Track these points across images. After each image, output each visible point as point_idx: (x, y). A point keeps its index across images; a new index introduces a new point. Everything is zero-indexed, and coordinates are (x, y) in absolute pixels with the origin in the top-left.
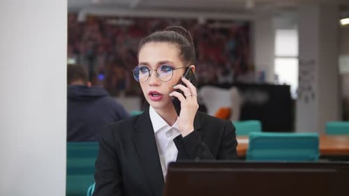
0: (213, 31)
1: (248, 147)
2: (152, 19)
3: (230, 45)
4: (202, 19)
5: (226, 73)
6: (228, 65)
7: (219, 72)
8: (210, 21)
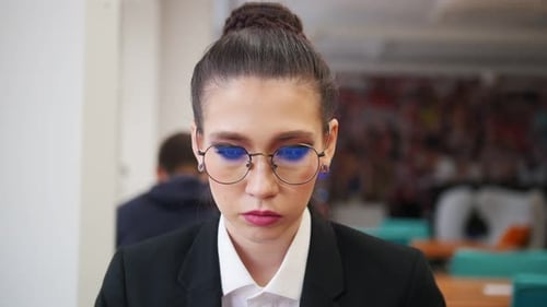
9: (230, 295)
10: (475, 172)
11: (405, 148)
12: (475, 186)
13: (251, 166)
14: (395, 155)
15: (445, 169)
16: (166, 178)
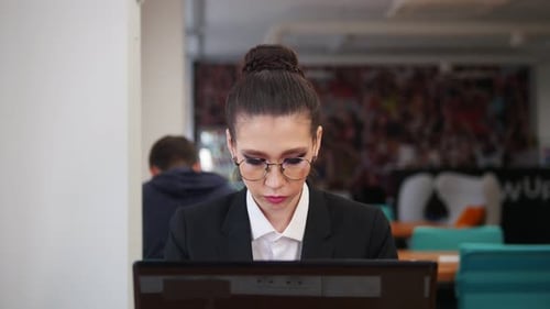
0: (467, 83)
1: (458, 268)
2: (367, 68)
3: (496, 106)
4: (445, 65)
5: (489, 151)
6: (493, 138)
7: (478, 151)
8: (458, 68)
9: (258, 239)
10: (434, 157)
11: (367, 137)
12: (434, 172)
13: (268, 170)
14: (357, 144)
15: (406, 155)
16: (158, 172)
